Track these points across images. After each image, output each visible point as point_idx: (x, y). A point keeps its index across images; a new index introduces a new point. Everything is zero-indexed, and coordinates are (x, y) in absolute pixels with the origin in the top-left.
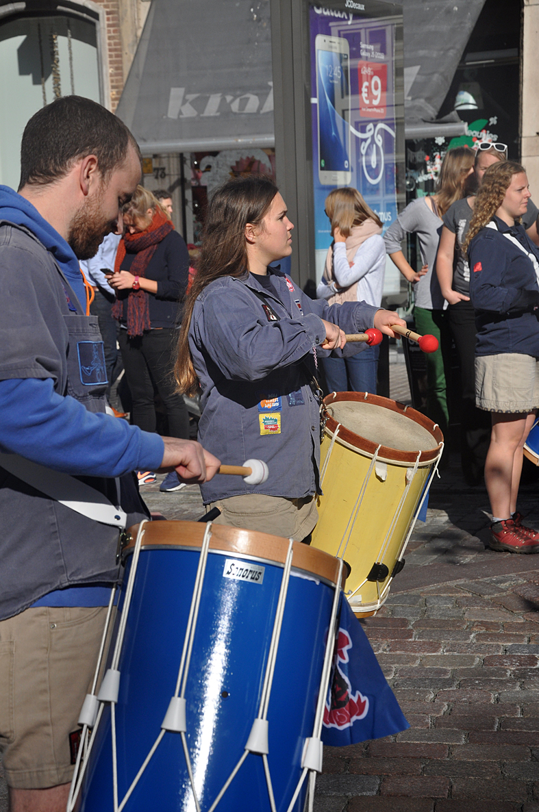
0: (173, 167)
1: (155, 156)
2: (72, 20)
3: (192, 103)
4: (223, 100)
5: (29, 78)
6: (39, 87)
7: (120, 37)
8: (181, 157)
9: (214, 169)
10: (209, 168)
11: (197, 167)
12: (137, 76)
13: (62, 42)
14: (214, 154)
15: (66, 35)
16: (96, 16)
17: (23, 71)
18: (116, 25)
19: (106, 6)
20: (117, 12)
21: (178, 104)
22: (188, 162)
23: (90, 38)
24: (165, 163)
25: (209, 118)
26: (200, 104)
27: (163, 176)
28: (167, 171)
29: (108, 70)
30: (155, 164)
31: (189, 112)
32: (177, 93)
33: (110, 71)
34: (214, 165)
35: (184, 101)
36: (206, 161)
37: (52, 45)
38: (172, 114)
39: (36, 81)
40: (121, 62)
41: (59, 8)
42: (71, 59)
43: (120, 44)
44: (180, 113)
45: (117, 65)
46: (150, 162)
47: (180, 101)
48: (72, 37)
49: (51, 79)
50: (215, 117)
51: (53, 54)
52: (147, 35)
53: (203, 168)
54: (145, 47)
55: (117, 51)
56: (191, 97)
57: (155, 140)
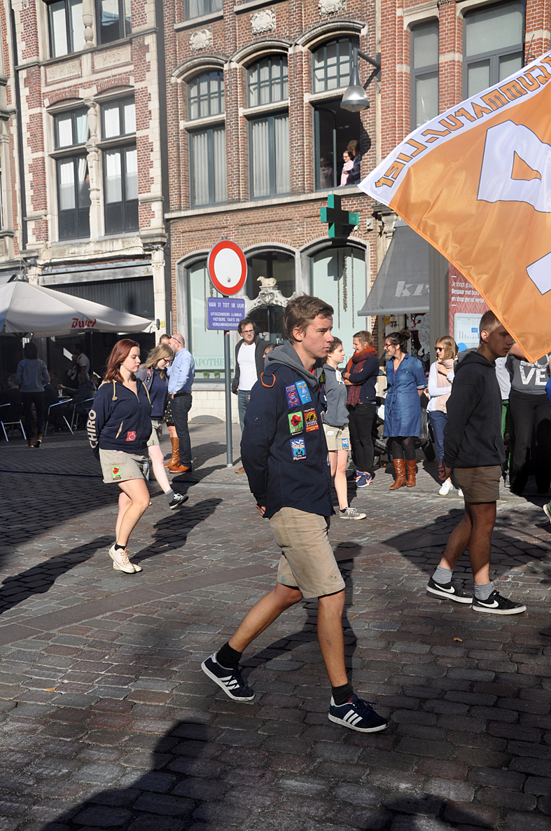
0: (401, 321)
1: (392, 316)
2: (354, 249)
3: (408, 289)
4: (424, 287)
5: (333, 277)
6: (337, 282)
7: (377, 257)
8: (406, 317)
9: (422, 322)
10: (419, 321)
11: (414, 321)
12: (384, 275)
13: (348, 259)
14: (423, 314)
15: (351, 256)
16: (365, 247)
17: (329, 274)
18: (375, 251)
19: (370, 242)
20: (376, 245)
21: (401, 290)
22: (410, 318)
23: (363, 258)
24: (396, 319)
25: (416, 296)
26: (412, 289)
27: (396, 325)
28: (397, 323)
29: (370, 273)
30: (391, 319)
31: (406, 293)
32: (401, 284)
33: (371, 273)
34: (422, 320)
35: (404, 288)
36: (418, 318)
37: (344, 261)
38: (397, 294)
39: (335, 280)
40: (376, 269)
41: (348, 243)
42: (353, 267)
43: (376, 260)
44: (402, 294)
45: (374, 270)
46: (389, 319)
47: (402, 288)
48: (354, 257)
49: (342, 278)
50: (419, 296)
51: (344, 265)
52: (390, 255)
53: (416, 322)
54: (388, 261)
55: (375, 263)
56: (408, 286)
57: (388, 308)
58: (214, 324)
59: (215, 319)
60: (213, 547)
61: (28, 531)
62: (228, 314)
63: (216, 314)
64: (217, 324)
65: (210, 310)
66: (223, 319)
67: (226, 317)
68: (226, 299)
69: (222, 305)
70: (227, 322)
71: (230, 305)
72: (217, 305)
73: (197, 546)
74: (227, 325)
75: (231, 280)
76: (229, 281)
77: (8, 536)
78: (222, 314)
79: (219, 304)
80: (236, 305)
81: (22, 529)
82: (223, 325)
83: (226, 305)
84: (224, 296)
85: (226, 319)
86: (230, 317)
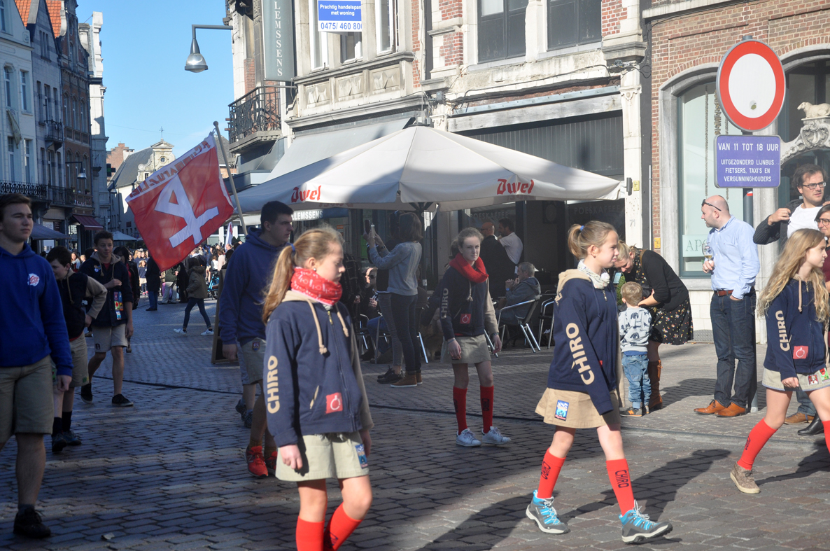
58: (727, 179)
59: (729, 170)
60: (734, 541)
61: (433, 500)
62: (750, 162)
63: (731, 162)
64: (732, 179)
65: (720, 155)
66: (743, 170)
67: (747, 167)
68: (747, 137)
69: (740, 147)
70: (748, 174)
71: (755, 147)
72: (732, 147)
73: (705, 537)
74: (748, 179)
75: (757, 106)
76: (754, 107)
77: (405, 506)
78: (741, 162)
79: (736, 145)
80: (765, 147)
81: (425, 496)
82: (741, 179)
83: (748, 146)
84: (744, 133)
85: (747, 170)
86: (754, 166)
